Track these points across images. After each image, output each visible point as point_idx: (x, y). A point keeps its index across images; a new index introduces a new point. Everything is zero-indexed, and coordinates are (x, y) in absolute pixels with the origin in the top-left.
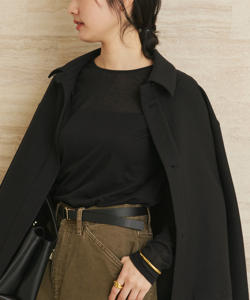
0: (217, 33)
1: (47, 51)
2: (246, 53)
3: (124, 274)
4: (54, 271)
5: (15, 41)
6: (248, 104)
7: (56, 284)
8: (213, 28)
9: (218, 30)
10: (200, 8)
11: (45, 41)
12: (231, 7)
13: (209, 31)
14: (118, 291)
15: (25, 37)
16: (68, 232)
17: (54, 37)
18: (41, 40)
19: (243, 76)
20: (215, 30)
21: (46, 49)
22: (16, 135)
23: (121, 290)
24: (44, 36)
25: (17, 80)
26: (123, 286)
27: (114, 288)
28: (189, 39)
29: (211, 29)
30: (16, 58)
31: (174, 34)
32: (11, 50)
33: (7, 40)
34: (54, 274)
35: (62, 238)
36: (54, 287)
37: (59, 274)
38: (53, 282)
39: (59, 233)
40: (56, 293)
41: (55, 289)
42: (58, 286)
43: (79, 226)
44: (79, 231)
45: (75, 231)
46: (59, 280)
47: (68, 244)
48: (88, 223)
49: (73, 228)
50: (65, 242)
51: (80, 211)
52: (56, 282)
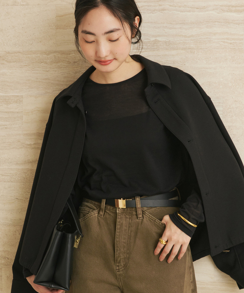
0: (231, 44)
1: (76, 64)
3: (167, 233)
4: (118, 252)
5: (45, 55)
7: (121, 262)
8: (227, 39)
9: (232, 41)
10: (215, 22)
11: (74, 54)
13: (224, 42)
14: (163, 246)
15: (55, 52)
16: (127, 218)
18: (70, 54)
20: (229, 41)
21: (75, 62)
23: (165, 245)
24: (72, 51)
25: (48, 91)
26: (167, 242)
27: (159, 244)
28: (206, 50)
29: (226, 41)
30: (47, 71)
31: (192, 46)
32: (42, 64)
33: (39, 55)
34: (119, 253)
35: (122, 224)
36: (118, 265)
37: (125, 253)
38: (117, 261)
39: (118, 220)
40: (121, 270)
41: (118, 266)
42: (124, 263)
43: (140, 212)
44: (140, 216)
45: (135, 216)
46: (125, 258)
47: (129, 227)
48: (145, 209)
49: (132, 215)
50: (126, 226)
51: (138, 199)
52: (122, 260)
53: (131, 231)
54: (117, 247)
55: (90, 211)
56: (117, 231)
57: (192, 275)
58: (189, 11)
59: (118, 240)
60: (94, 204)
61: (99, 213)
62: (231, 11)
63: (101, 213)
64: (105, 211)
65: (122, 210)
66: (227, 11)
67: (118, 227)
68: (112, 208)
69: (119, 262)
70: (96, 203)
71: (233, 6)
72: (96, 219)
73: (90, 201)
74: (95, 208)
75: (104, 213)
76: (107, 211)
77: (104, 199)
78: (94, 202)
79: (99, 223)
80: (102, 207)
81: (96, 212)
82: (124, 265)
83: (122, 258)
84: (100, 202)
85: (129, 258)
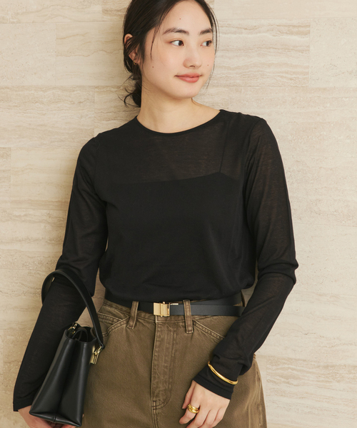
0: (291, 79)
1: (82, 104)
2: (328, 105)
4: (156, 380)
5: (41, 93)
6: (331, 169)
7: (160, 395)
8: (287, 73)
9: (293, 76)
10: (270, 48)
11: (79, 92)
12: (308, 46)
13: (282, 77)
15: (54, 88)
16: (171, 331)
17: (90, 87)
18: (74, 91)
19: (325, 133)
20: (289, 76)
21: (80, 102)
22: (45, 211)
23: (196, 414)
25: (45, 142)
28: (257, 88)
29: (284, 75)
30: (44, 115)
31: (238, 81)
32: (37, 104)
33: (32, 92)
34: (157, 383)
35: (163, 340)
36: (154, 399)
37: (166, 382)
38: (154, 393)
39: (157, 334)
40: (159, 407)
41: (156, 401)
42: (164, 397)
43: (189, 322)
44: (190, 328)
45: (182, 329)
46: (165, 390)
47: (173, 344)
48: (197, 318)
49: (177, 326)
50: (169, 343)
51: (187, 304)
52: (161, 393)
53: (176, 351)
54: (155, 373)
55: (115, 320)
56: (156, 349)
57: (261, 416)
58: (235, 33)
59: (156, 363)
60: (121, 310)
61: (127, 323)
62: (292, 33)
63: (131, 323)
64: (137, 320)
65: (163, 319)
66: (286, 33)
67: (157, 343)
68: (148, 315)
69: (157, 396)
70: (124, 308)
71: (294, 26)
72: (124, 332)
73: (114, 305)
74: (122, 315)
75: (136, 324)
76: (140, 320)
77: (137, 301)
78: (120, 307)
79: (128, 337)
80: (133, 315)
81: (123, 321)
82: (165, 400)
83: (161, 389)
84: (130, 306)
85: (171, 391)
